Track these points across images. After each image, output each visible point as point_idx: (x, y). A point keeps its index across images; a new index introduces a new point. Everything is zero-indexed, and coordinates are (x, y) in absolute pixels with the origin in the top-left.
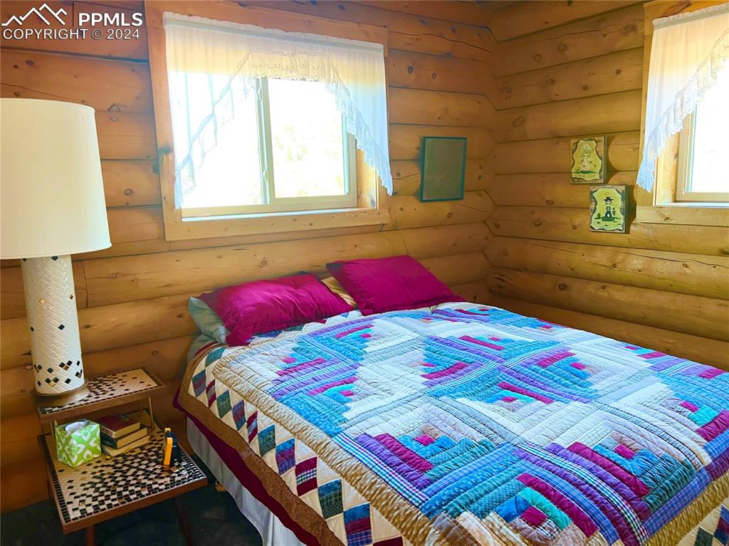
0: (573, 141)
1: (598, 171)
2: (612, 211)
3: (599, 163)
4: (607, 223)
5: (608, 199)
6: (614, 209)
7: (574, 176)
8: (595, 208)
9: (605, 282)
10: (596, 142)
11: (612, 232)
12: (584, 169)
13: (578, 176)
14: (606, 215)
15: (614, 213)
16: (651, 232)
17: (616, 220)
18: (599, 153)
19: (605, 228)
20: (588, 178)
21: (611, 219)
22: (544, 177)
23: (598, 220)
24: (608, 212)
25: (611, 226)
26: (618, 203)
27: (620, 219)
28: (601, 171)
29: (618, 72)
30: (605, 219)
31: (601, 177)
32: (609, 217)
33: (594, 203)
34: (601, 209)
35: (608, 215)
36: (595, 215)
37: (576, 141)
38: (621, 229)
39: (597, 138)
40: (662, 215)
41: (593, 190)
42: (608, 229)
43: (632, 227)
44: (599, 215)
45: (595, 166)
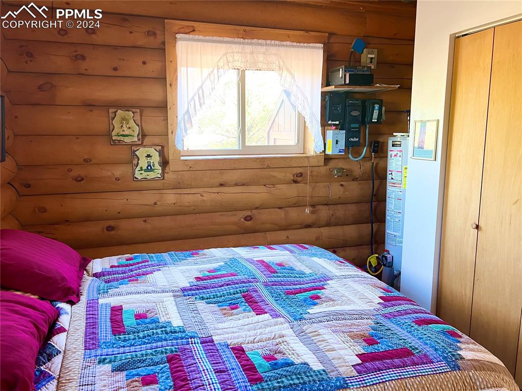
0: (111, 110)
1: (136, 135)
2: (152, 164)
3: (137, 129)
4: (148, 173)
5: (149, 156)
6: (153, 163)
7: (114, 138)
8: (138, 163)
9: (145, 217)
10: (133, 113)
11: (153, 179)
12: (123, 133)
13: (119, 138)
14: (147, 167)
15: (154, 166)
16: (179, 177)
17: (155, 171)
18: (136, 122)
19: (147, 177)
20: (127, 140)
21: (152, 170)
22: (77, 138)
23: (141, 172)
24: (149, 165)
25: (152, 175)
26: (156, 158)
27: (158, 169)
28: (138, 135)
29: (144, 63)
30: (147, 170)
31: (139, 140)
32: (150, 168)
33: (137, 159)
34: (143, 163)
35: (149, 168)
36: (138, 168)
37: (114, 110)
38: (160, 176)
39: (133, 110)
40: (187, 165)
41: (135, 149)
42: (149, 178)
43: (165, 175)
44: (141, 168)
45: (133, 131)
